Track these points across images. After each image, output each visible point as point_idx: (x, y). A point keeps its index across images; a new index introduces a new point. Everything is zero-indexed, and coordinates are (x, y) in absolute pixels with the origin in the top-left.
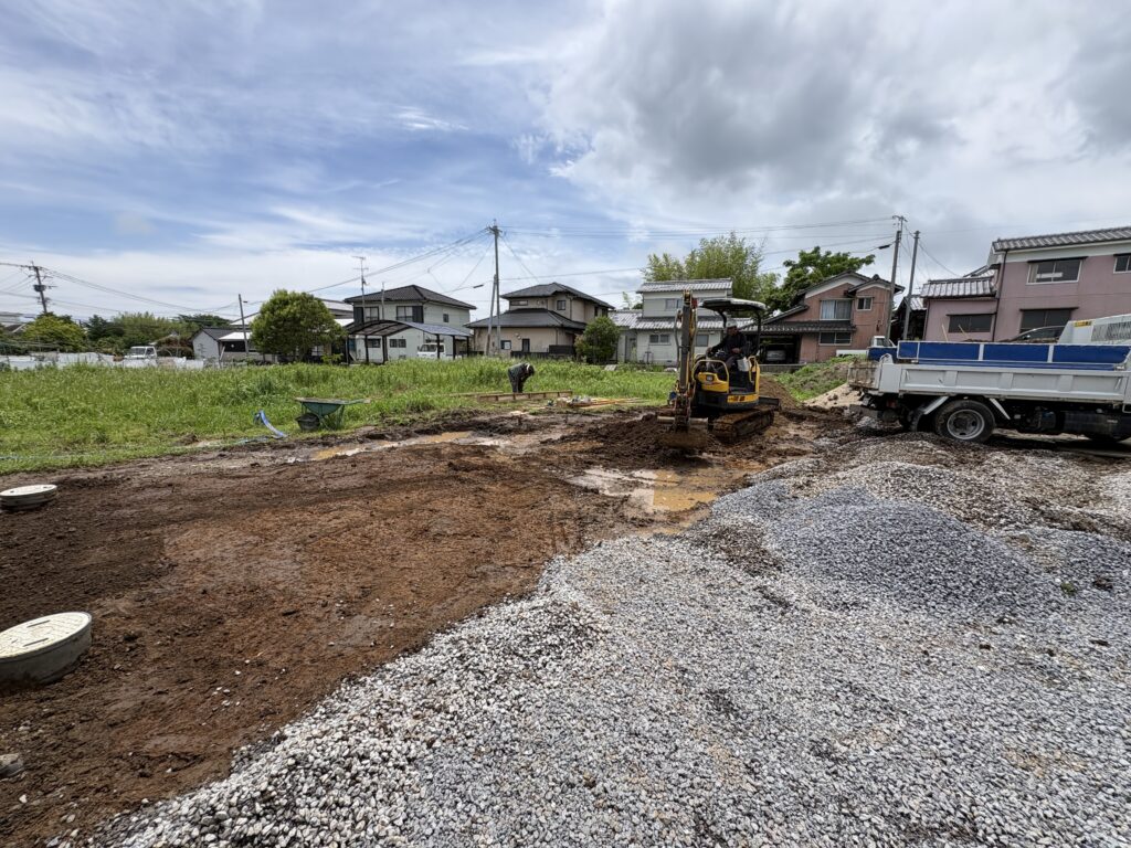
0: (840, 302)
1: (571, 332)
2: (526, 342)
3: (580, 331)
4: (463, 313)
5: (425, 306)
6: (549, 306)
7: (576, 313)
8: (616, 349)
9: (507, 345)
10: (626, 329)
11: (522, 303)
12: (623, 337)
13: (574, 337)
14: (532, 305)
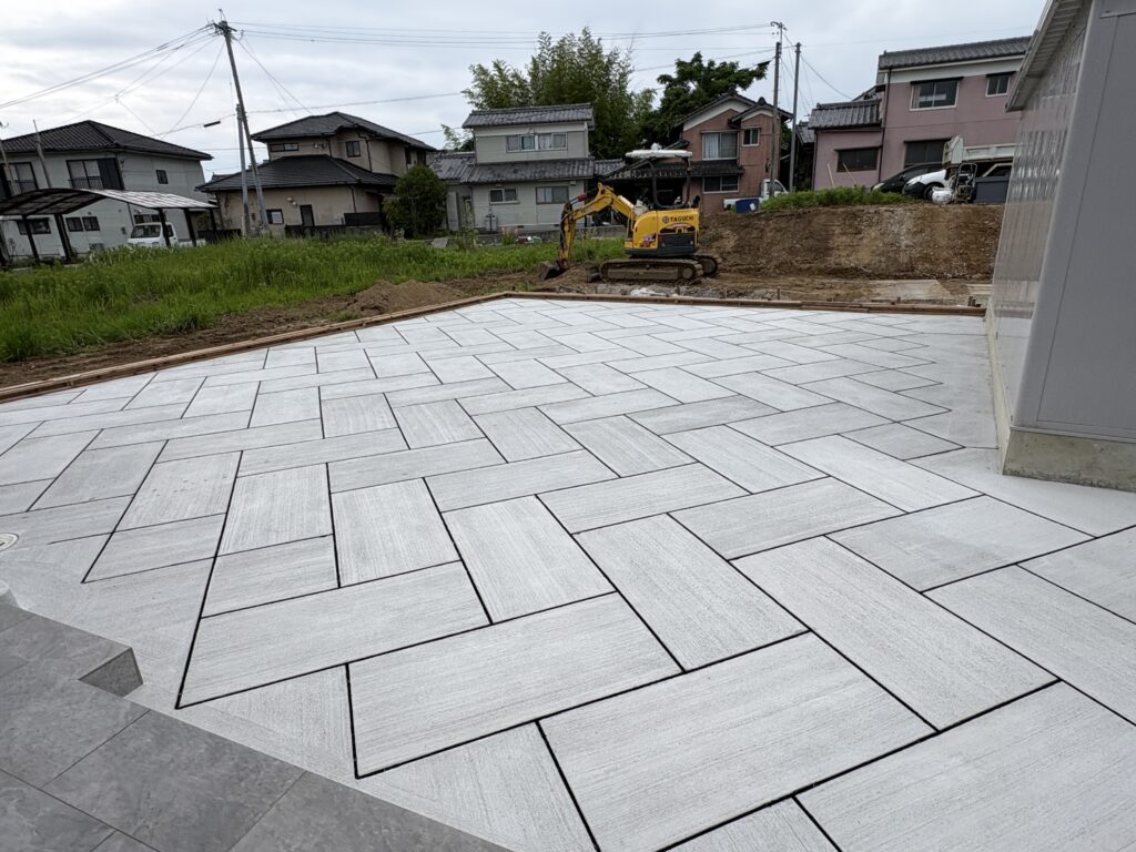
0: (724, 134)
1: (375, 191)
2: (306, 210)
3: (389, 189)
4: (191, 168)
5: (120, 158)
6: (333, 151)
7: (377, 162)
8: (445, 213)
9: (276, 216)
10: (454, 183)
11: (288, 147)
12: (452, 195)
13: (380, 199)
14: (307, 150)
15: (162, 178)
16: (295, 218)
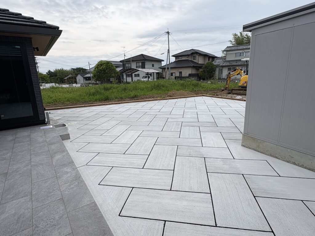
1: (197, 68)
2: (181, 73)
3: (200, 67)
4: (159, 63)
5: (145, 62)
6: (190, 59)
7: (200, 61)
8: (215, 74)
9: (174, 74)
10: (219, 66)
11: (180, 58)
12: (218, 69)
13: (198, 70)
14: (184, 58)
15: (153, 66)
16: (178, 74)
